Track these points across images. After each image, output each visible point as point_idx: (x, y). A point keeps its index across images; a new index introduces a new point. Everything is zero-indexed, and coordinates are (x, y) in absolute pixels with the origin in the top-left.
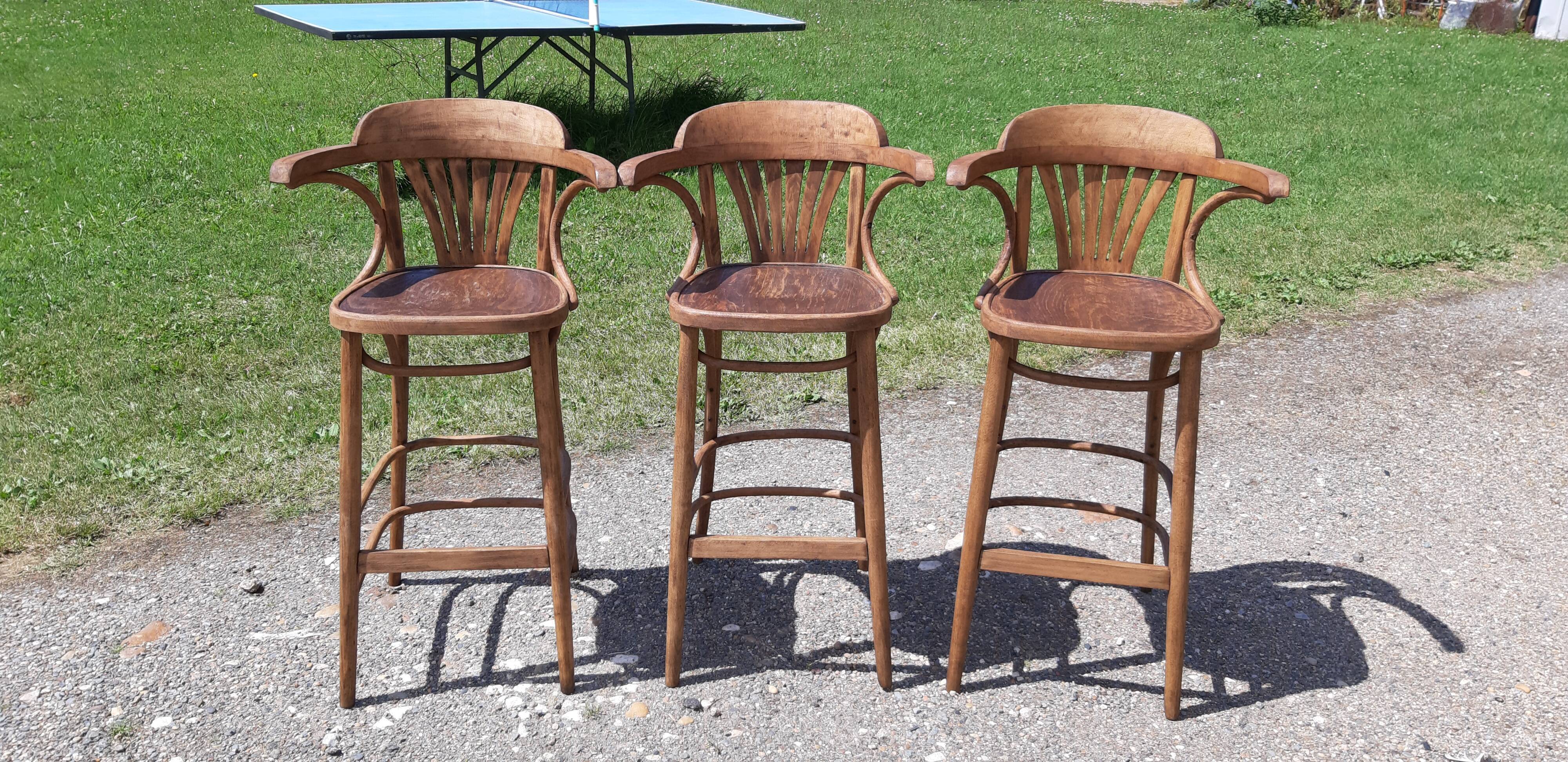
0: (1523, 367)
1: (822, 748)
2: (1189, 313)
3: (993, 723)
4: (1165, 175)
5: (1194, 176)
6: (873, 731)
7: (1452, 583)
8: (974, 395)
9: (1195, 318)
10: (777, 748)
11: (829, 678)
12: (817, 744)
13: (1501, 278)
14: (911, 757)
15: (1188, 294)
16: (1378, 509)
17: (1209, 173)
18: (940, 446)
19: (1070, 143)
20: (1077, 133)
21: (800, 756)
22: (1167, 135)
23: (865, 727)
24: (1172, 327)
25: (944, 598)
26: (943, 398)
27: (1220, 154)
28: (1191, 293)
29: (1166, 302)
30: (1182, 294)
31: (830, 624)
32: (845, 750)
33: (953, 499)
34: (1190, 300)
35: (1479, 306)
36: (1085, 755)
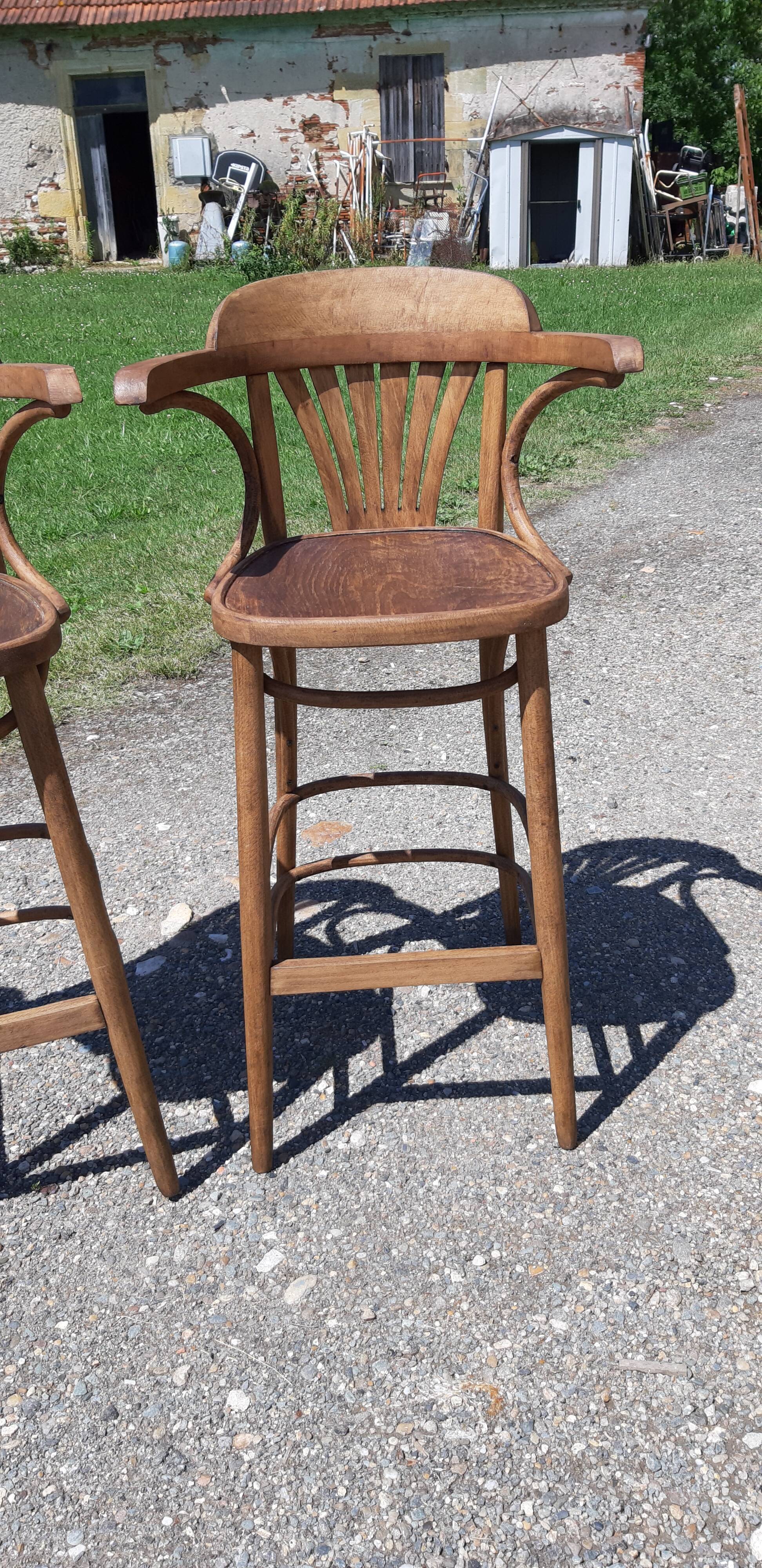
0: (643, 564)
1: (101, 1317)
2: (521, 572)
3: (324, 1173)
4: (462, 369)
5: (503, 365)
6: (167, 1254)
7: (711, 804)
8: (116, 720)
9: (529, 579)
10: (32, 1349)
11: (71, 1193)
12: (91, 1312)
13: (578, 484)
14: (236, 1276)
15: (516, 545)
16: (601, 744)
17: (524, 355)
18: (100, 797)
19: (319, 333)
20: (326, 315)
21: (72, 1345)
22: (457, 306)
23: (153, 1253)
24: (497, 597)
25: (186, 1007)
26: (79, 734)
27: (535, 325)
28: (520, 543)
29: (487, 560)
30: (509, 547)
31: (43, 1105)
32: (137, 1306)
33: (145, 864)
34: (520, 554)
35: (574, 514)
36: (456, 1172)
